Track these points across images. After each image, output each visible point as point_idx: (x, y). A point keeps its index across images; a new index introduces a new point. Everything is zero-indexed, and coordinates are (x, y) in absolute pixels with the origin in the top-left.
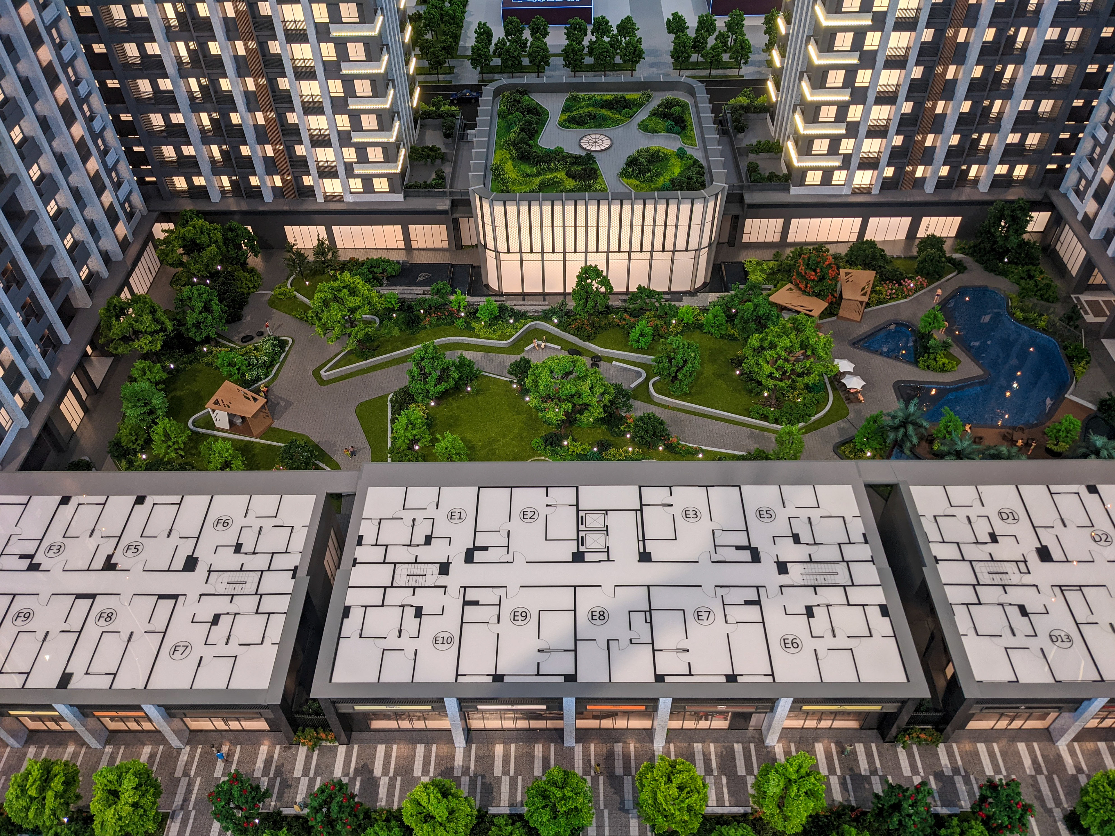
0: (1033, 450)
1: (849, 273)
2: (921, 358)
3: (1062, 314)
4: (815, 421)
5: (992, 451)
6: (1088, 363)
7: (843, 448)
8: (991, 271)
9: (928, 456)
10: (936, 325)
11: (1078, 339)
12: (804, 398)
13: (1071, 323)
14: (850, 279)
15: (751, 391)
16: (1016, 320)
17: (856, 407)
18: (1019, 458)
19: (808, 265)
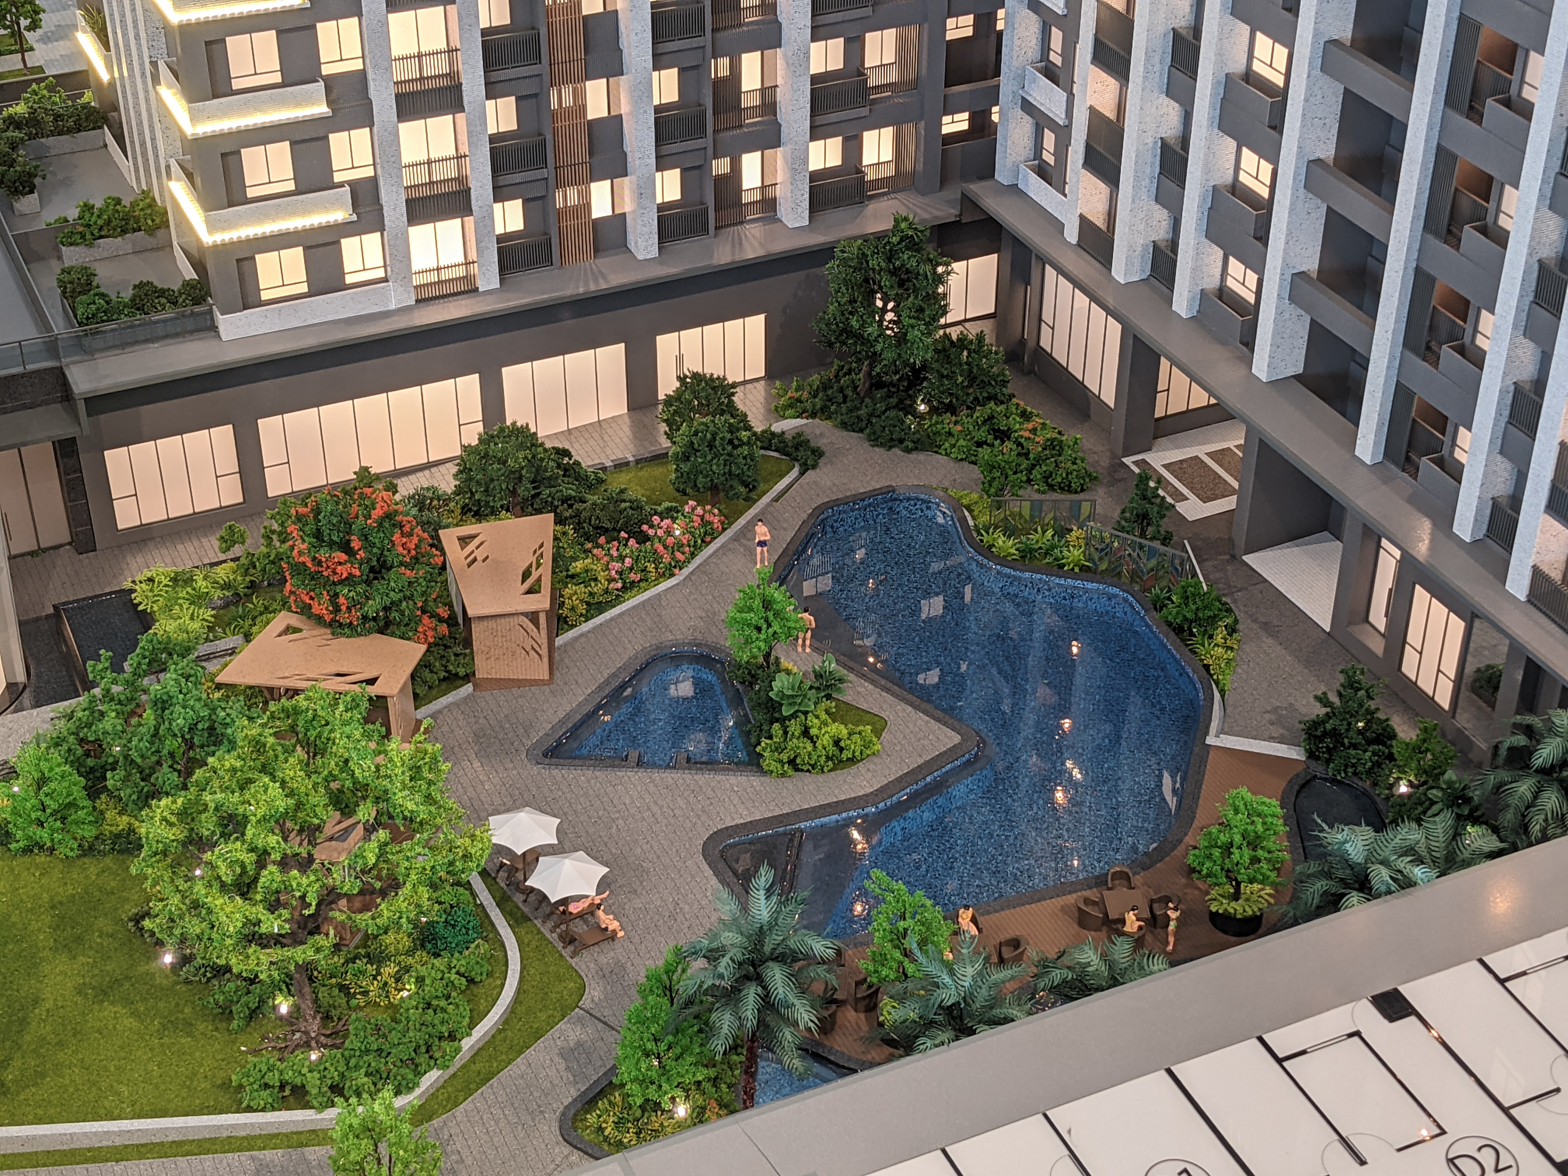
0: (1176, 933)
1: (473, 537)
2: (764, 742)
3: (1116, 514)
4: (478, 1053)
5: (1057, 975)
6: (1232, 630)
7: (592, 1118)
8: (891, 443)
9: (874, 1054)
10: (776, 627)
11: (1181, 570)
12: (420, 980)
13: (1150, 531)
14: (480, 554)
15: (226, 1013)
16: (1002, 561)
17: (603, 960)
18: (1143, 972)
19: (318, 535)
